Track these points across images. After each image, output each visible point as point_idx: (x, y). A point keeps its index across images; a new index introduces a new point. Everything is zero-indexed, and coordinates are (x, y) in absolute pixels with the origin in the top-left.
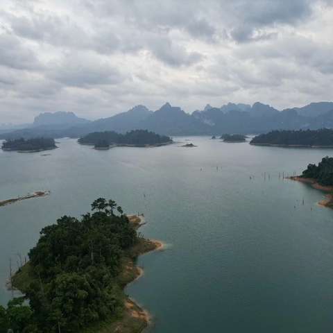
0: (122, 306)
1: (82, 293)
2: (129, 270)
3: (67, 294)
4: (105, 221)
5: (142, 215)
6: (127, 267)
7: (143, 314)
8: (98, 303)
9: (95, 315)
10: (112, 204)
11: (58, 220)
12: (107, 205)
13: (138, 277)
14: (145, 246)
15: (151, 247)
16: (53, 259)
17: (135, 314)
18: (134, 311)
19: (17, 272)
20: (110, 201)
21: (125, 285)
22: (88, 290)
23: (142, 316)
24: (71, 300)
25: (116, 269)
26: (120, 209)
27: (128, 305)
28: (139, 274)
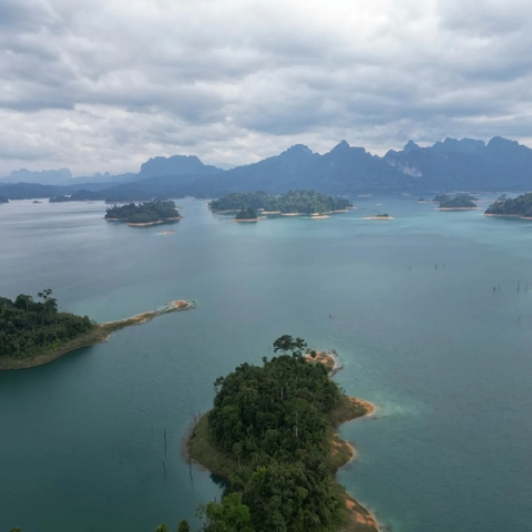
0: (344, 507)
1: (303, 492)
2: (337, 448)
3: (286, 493)
4: (296, 372)
5: (334, 352)
6: (335, 443)
7: (371, 519)
8: (317, 503)
9: (316, 519)
10: (300, 343)
11: (237, 369)
12: (294, 344)
13: (352, 459)
14: (351, 409)
15: (359, 412)
16: (243, 429)
17: (360, 519)
18: (358, 514)
19: (192, 438)
20: (298, 340)
21: (336, 470)
22: (306, 487)
23: (370, 522)
24: (290, 500)
25: (321, 446)
26: (313, 354)
27: (350, 504)
28: (351, 455)
